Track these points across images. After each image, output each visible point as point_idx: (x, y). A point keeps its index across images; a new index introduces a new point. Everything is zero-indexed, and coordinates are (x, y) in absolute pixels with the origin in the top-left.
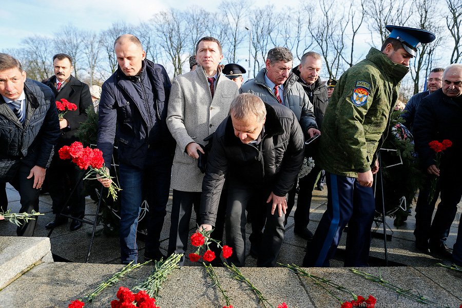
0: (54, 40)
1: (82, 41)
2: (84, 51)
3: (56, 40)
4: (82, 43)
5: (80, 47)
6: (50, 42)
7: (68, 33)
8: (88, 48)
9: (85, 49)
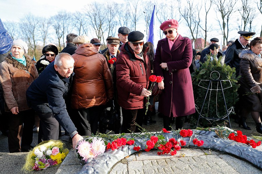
0: (19, 23)
1: (37, 23)
2: (39, 29)
3: (20, 23)
4: (37, 24)
5: (36, 27)
6: (16, 24)
7: (28, 18)
8: (41, 27)
9: (39, 28)
